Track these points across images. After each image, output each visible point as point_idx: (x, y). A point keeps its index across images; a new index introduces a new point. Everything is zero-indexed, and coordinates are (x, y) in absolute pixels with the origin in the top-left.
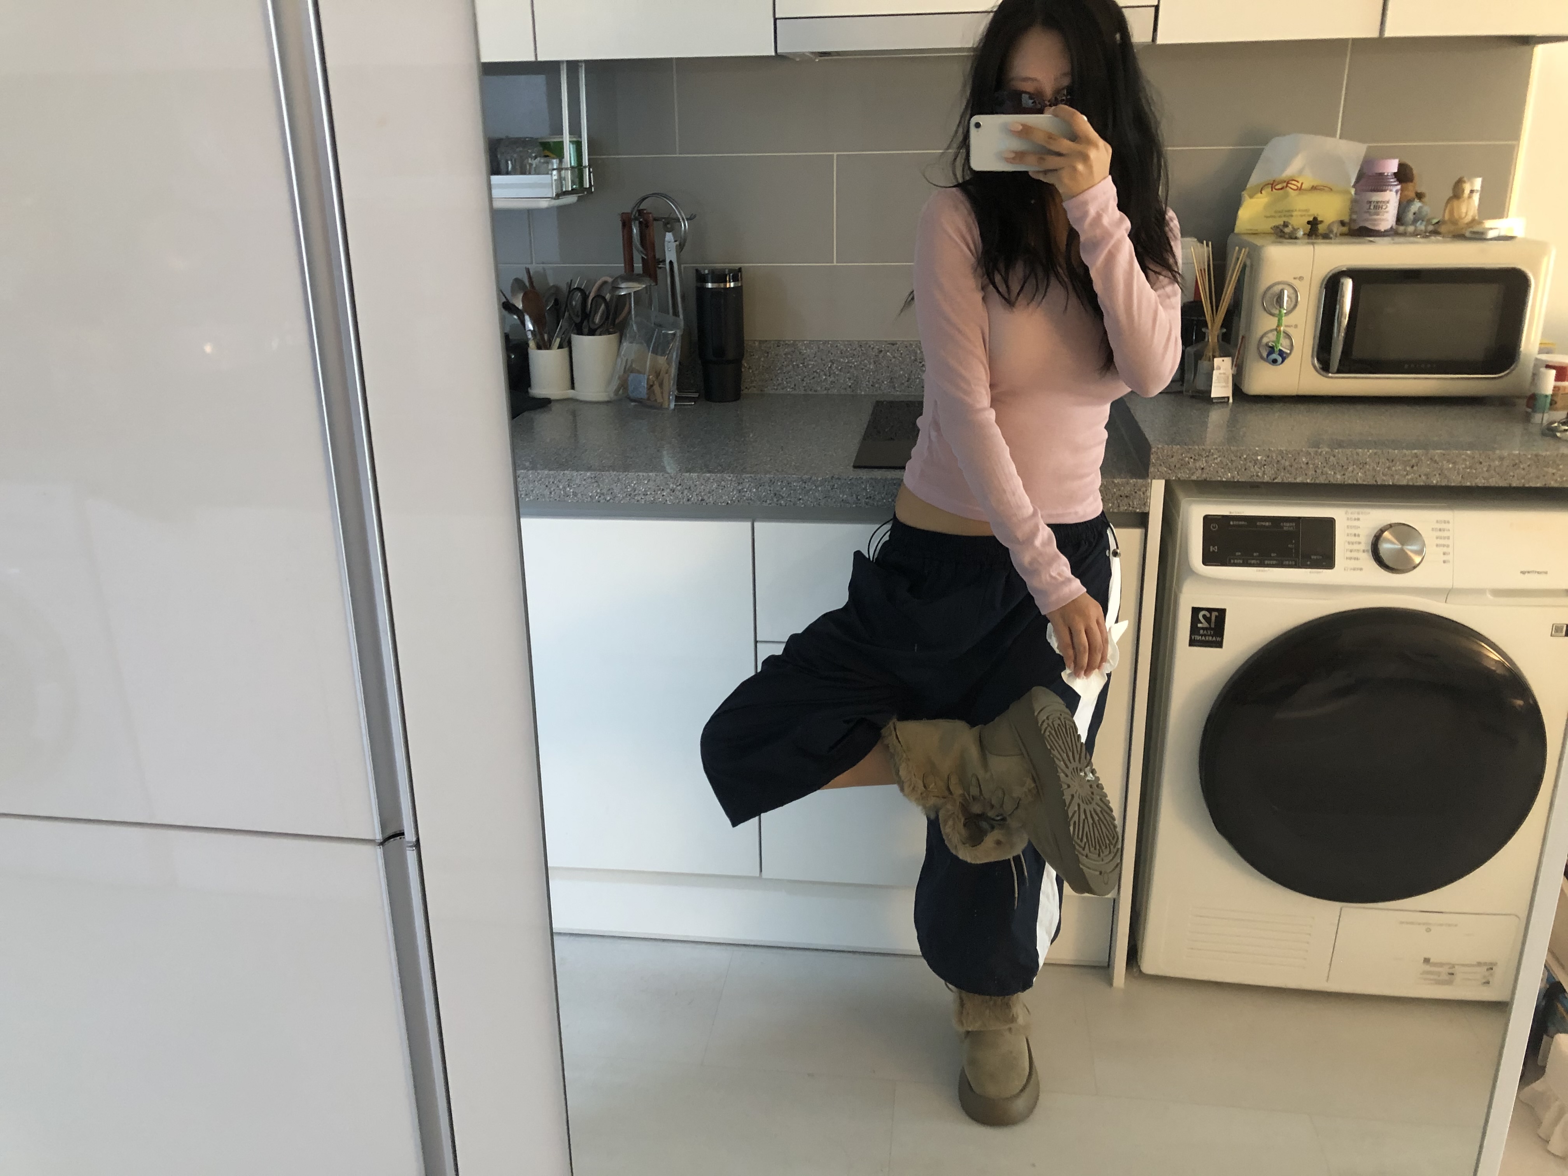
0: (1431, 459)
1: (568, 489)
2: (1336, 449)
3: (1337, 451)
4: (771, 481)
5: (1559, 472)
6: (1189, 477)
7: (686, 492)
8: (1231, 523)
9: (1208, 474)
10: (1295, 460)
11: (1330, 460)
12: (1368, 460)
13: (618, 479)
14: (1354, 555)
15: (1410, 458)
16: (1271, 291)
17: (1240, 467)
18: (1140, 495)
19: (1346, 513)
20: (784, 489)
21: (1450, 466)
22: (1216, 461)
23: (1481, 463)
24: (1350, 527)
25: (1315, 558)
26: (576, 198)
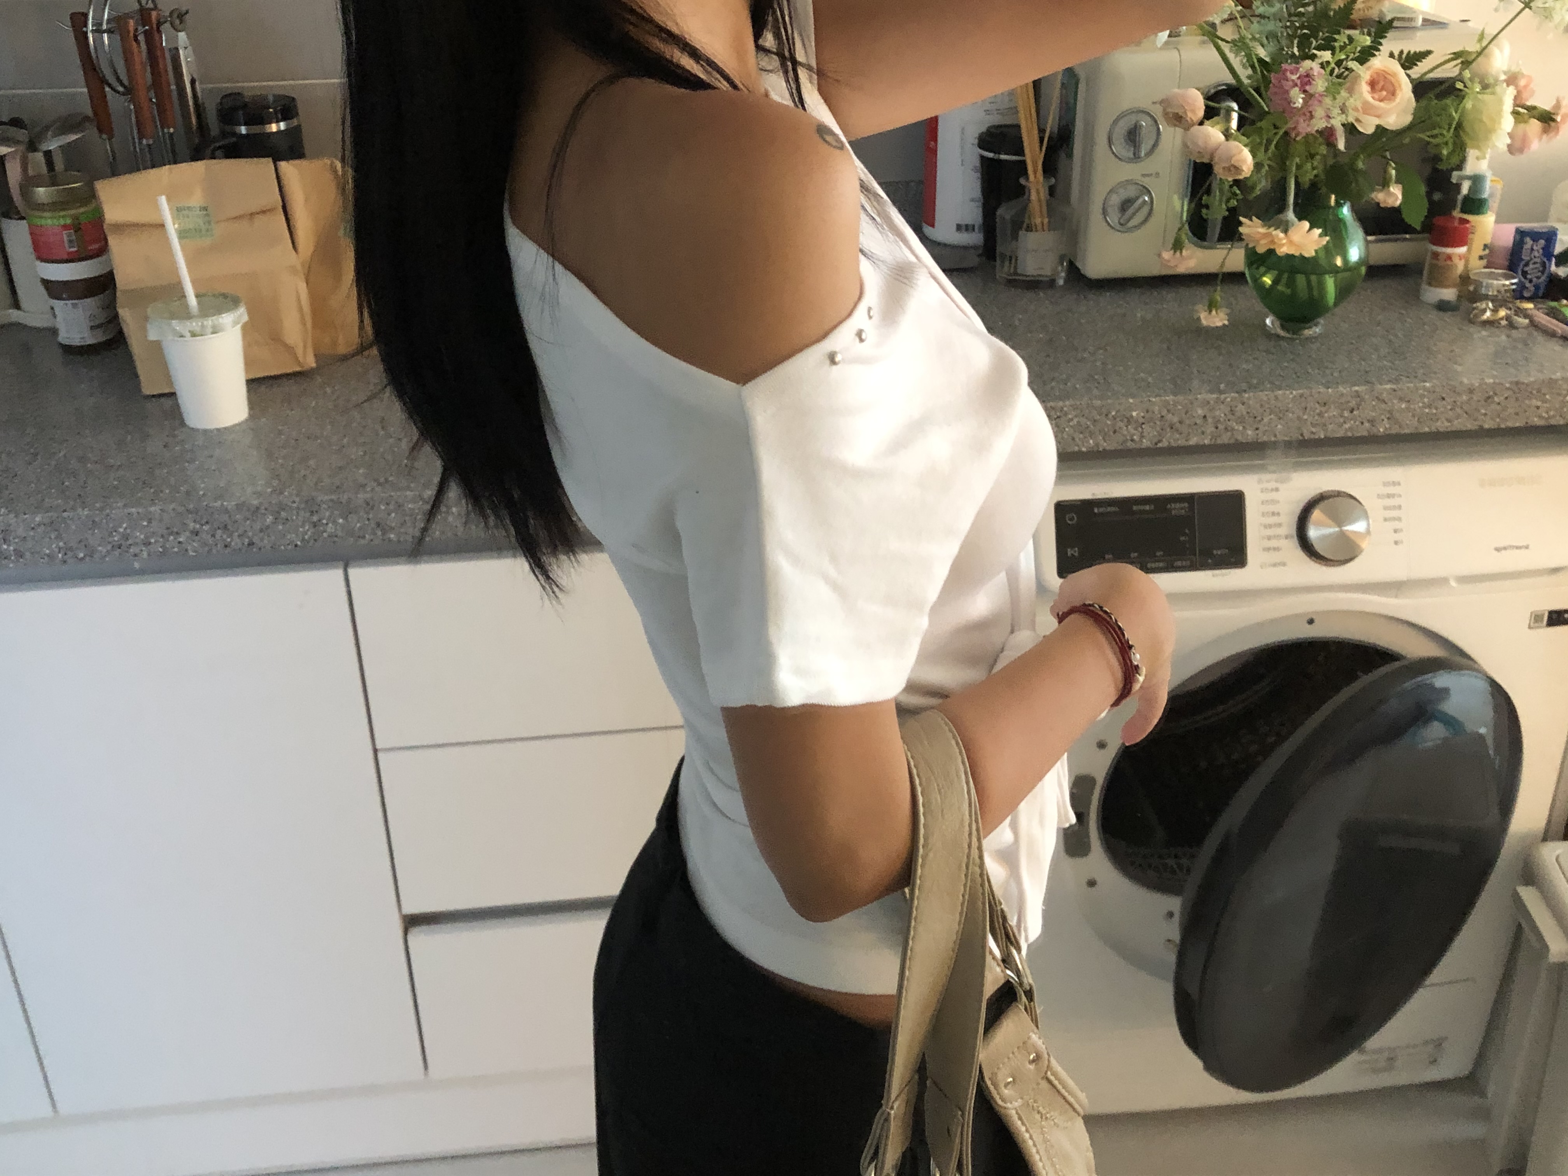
0: (1377, 398)
2: (1245, 391)
3: (1247, 395)
4: (368, 504)
5: (1545, 405)
7: (219, 532)
8: (1096, 510)
10: (1186, 413)
11: (1238, 409)
12: (1290, 406)
13: (93, 521)
14: (1274, 543)
15: (1349, 398)
16: (1121, 123)
17: (1106, 430)
19: (1260, 483)
20: (393, 515)
21: (1403, 406)
22: (1071, 424)
23: (1443, 399)
24: (1267, 501)
25: (1219, 553)
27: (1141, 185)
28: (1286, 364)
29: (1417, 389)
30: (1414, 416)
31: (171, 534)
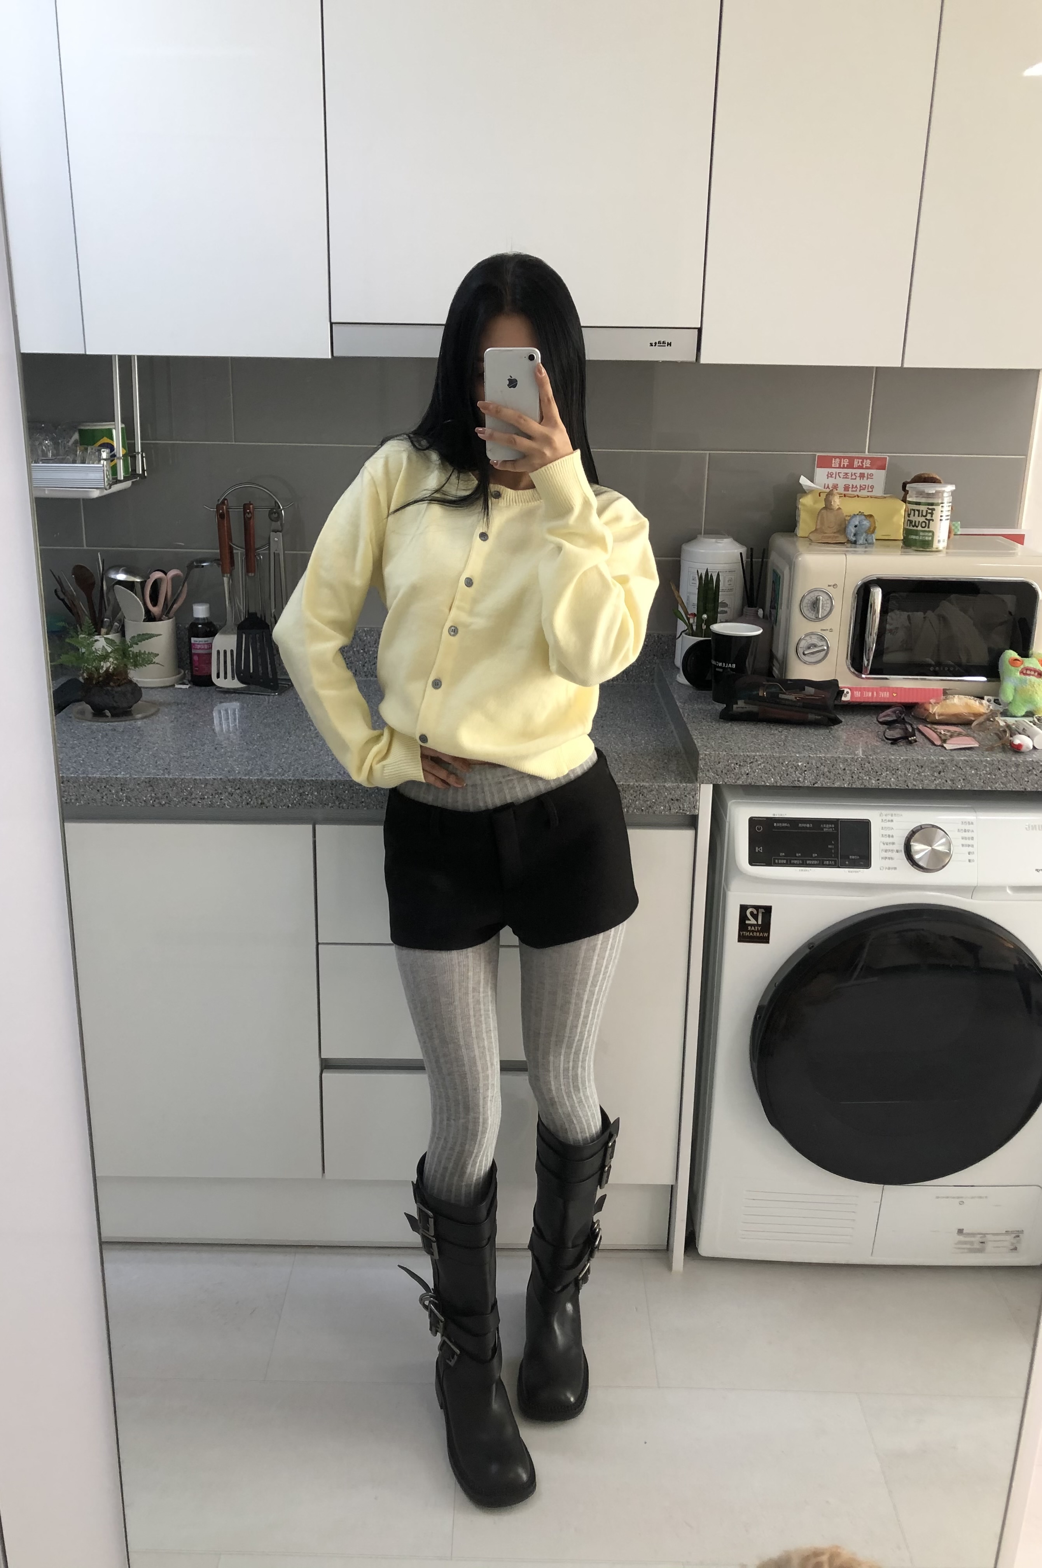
0: (956, 765)
1: (121, 794)
2: (870, 755)
4: (332, 785)
6: (736, 782)
7: (245, 796)
8: (775, 824)
9: (753, 778)
10: (833, 766)
11: (865, 766)
12: (900, 766)
13: (174, 783)
14: (888, 855)
15: (936, 764)
16: (809, 597)
17: (782, 773)
18: (690, 799)
19: (880, 815)
20: (346, 792)
21: (973, 772)
22: (760, 767)
23: (999, 769)
24: (885, 828)
25: (853, 857)
26: (128, 484)
27: (821, 636)
29: (982, 761)
30: (980, 779)
31: (216, 794)
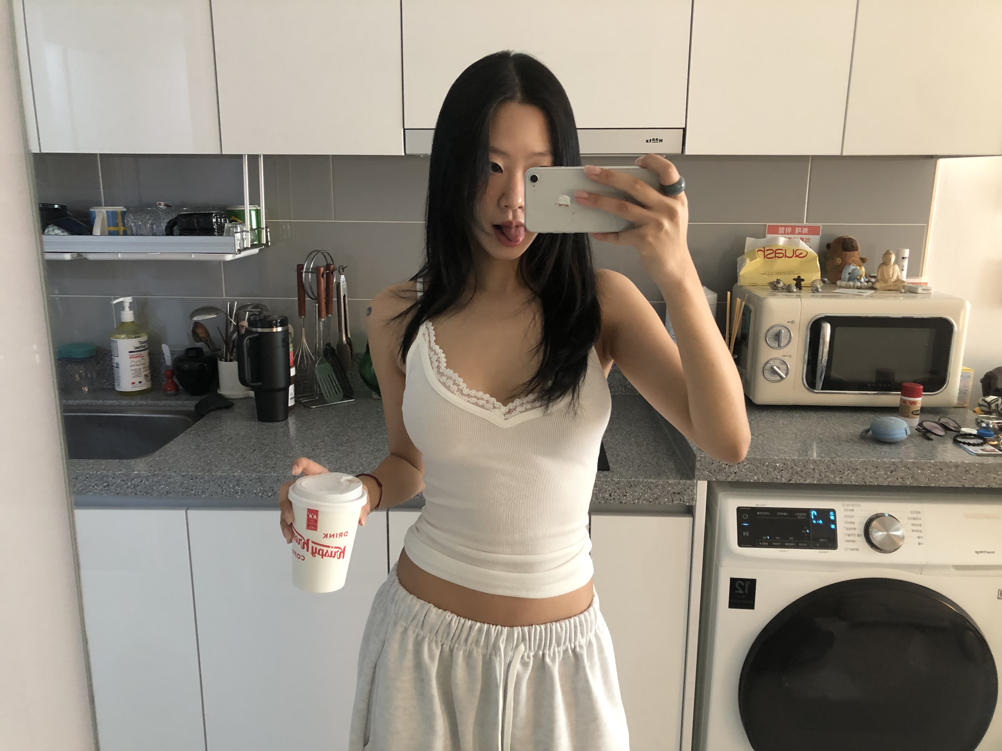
0: (905, 466)
1: (237, 488)
2: (834, 458)
5: (998, 477)
6: (726, 479)
8: (758, 513)
9: (740, 477)
10: (805, 466)
11: (831, 466)
12: (858, 467)
14: (853, 538)
15: (889, 465)
16: (772, 331)
17: (763, 472)
18: (689, 492)
19: (843, 505)
21: (919, 471)
22: (745, 467)
23: (941, 469)
24: (848, 516)
25: (823, 541)
26: (256, 251)
27: (782, 360)
28: (856, 447)
29: (926, 463)
30: (925, 477)
